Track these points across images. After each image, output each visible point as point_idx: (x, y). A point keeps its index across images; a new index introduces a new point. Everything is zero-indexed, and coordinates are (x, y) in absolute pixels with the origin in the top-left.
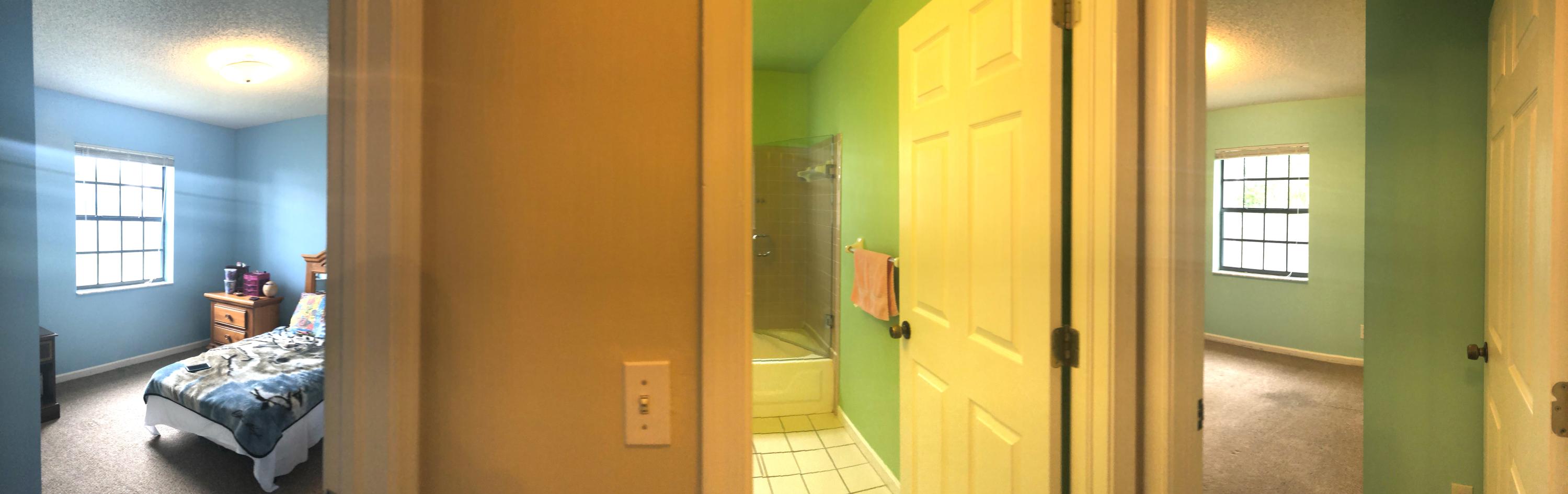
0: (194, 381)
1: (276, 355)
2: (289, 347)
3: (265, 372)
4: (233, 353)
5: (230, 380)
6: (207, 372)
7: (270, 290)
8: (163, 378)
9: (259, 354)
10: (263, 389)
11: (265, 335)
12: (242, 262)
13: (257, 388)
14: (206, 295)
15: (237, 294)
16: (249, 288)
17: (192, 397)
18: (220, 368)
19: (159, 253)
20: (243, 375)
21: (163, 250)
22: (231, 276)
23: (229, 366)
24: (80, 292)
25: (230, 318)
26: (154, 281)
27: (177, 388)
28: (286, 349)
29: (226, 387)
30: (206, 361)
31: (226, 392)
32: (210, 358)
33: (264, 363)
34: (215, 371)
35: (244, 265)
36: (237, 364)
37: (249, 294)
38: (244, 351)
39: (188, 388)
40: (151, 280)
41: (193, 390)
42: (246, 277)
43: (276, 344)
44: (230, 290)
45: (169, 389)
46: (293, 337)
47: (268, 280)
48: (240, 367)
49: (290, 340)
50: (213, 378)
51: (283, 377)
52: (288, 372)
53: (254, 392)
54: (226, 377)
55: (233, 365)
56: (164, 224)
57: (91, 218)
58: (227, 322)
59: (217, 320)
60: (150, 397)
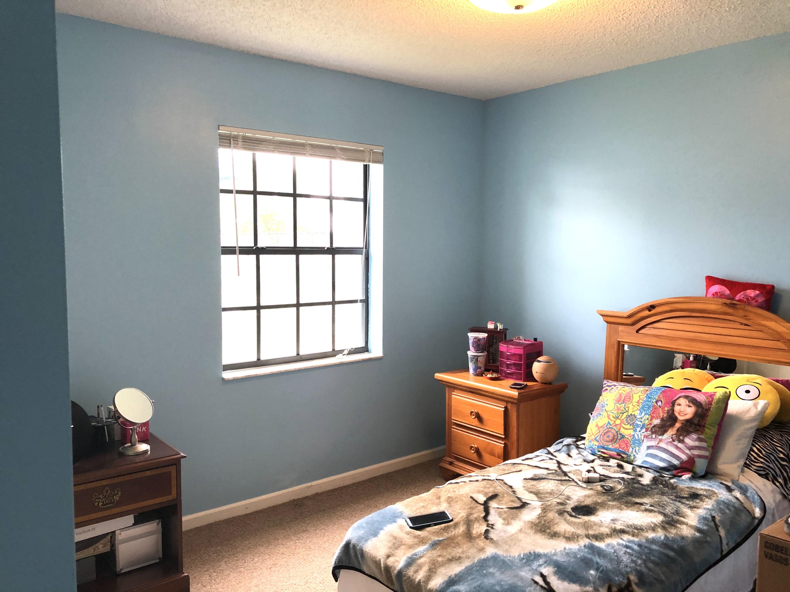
0: (422, 548)
1: (569, 498)
2: (589, 481)
3: (554, 535)
4: (491, 492)
5: (490, 551)
6: (445, 529)
7: (546, 370)
8: (366, 541)
9: (537, 494)
10: (555, 573)
11: (541, 453)
12: (495, 321)
13: (546, 571)
14: (439, 376)
15: (489, 376)
16: (508, 366)
17: (420, 581)
18: (469, 523)
19: (359, 307)
20: (513, 540)
21: (366, 302)
22: (478, 345)
23: (485, 518)
24: (228, 375)
25: (479, 417)
26: (351, 352)
27: (390, 561)
28: (584, 485)
29: (483, 564)
30: (443, 507)
31: (485, 575)
32: (450, 500)
33: (551, 515)
34: (462, 529)
35: (500, 327)
36: (500, 515)
37: (508, 376)
38: (511, 487)
39: (411, 562)
40: (346, 352)
41: (420, 567)
42: (503, 347)
43: (565, 474)
44: (475, 370)
45: (377, 563)
46: (593, 461)
47: (540, 354)
48: (507, 523)
49: (588, 466)
50: (458, 544)
51: (591, 548)
52: (599, 537)
53: (539, 579)
54: (481, 542)
55: (493, 518)
56: (367, 259)
57: (245, 251)
58: (474, 422)
59: (456, 418)
60: (343, 573)
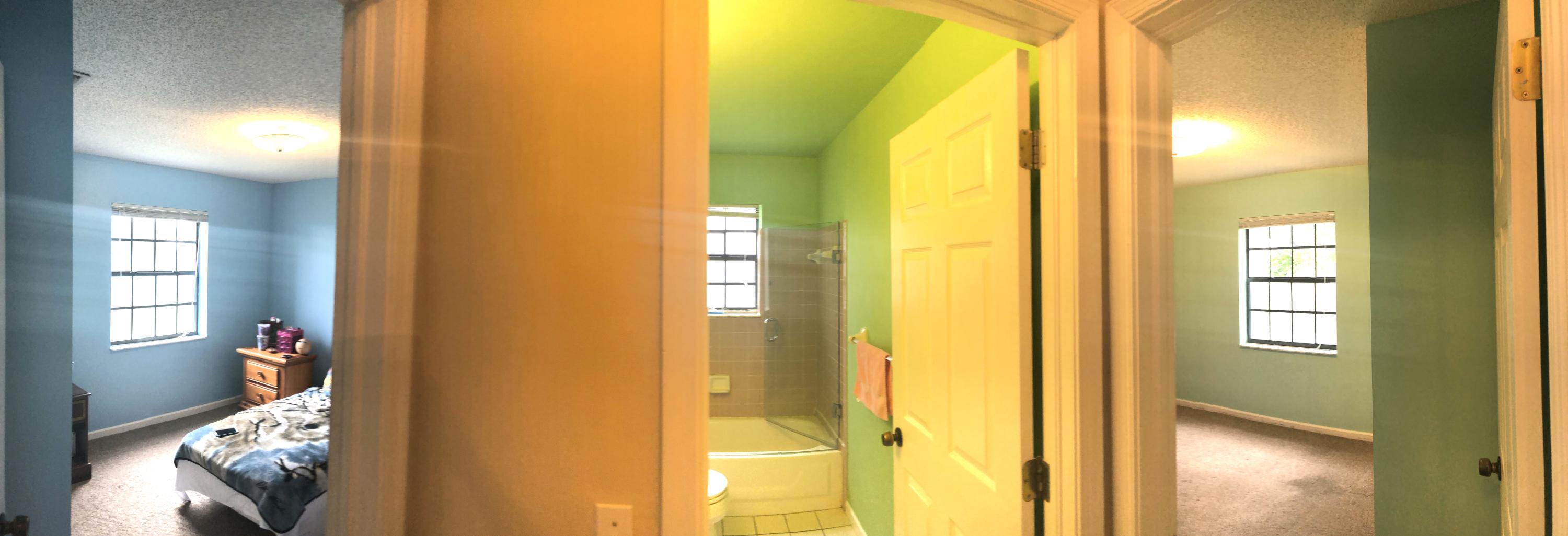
0: (221, 447)
1: (304, 420)
2: (320, 411)
3: (292, 439)
4: (261, 417)
5: (256, 448)
6: (234, 437)
7: (304, 347)
8: (193, 443)
9: (287, 418)
10: (288, 458)
11: (296, 396)
12: (276, 317)
13: (284, 457)
14: (239, 350)
15: (270, 350)
16: (282, 344)
17: (219, 465)
18: (247, 434)
19: (193, 307)
20: (269, 443)
21: (197, 304)
22: (265, 332)
23: (256, 432)
24: (114, 348)
25: (263, 376)
26: (187, 335)
27: (205, 454)
28: (318, 413)
29: (251, 455)
30: (233, 426)
31: (252, 461)
32: (238, 422)
33: (293, 429)
34: (242, 437)
35: (278, 320)
36: (264, 429)
37: (283, 350)
38: (273, 415)
39: (216, 454)
40: (184, 335)
41: (220, 457)
42: (279, 333)
43: (306, 407)
44: (263, 346)
45: (199, 455)
46: (324, 400)
47: (301, 337)
48: (268, 433)
49: (322, 403)
50: (239, 445)
51: (310, 446)
52: (316, 440)
53: (279, 462)
54: (252, 444)
55: (260, 431)
56: (198, 278)
57: (126, 274)
58: (259, 379)
59: (249, 377)
60: (181, 462)
